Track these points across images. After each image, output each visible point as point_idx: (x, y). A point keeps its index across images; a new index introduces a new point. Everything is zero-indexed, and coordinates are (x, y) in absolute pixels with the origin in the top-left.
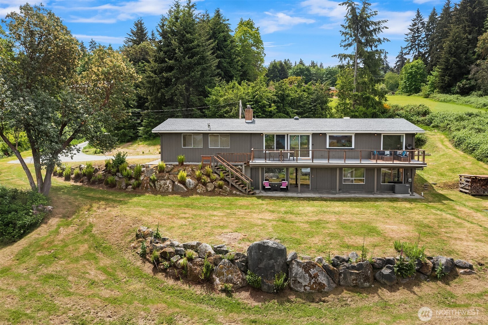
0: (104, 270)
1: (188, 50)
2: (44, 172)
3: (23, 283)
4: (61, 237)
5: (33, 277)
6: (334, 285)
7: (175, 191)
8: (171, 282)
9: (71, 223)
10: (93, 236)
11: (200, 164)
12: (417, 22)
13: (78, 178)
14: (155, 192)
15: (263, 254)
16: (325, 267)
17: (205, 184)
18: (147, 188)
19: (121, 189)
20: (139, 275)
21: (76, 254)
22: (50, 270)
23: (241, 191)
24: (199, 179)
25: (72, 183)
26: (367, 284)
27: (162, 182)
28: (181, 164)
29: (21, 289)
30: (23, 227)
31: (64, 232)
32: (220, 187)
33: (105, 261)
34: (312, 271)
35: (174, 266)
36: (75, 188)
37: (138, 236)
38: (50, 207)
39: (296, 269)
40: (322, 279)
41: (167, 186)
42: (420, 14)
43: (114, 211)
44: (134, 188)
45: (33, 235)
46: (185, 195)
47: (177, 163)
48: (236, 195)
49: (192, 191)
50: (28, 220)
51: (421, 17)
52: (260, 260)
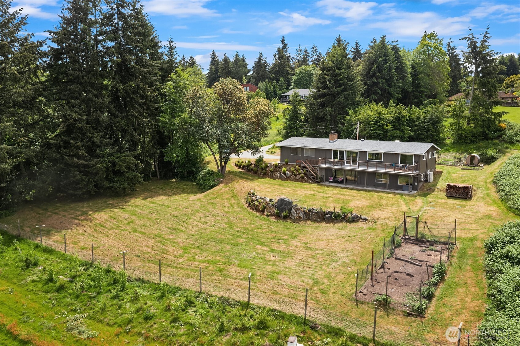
0: (231, 204)
1: (336, 81)
2: (223, 163)
3: (203, 203)
4: (221, 191)
5: (206, 202)
6: (306, 219)
7: (281, 178)
8: (251, 211)
9: (228, 186)
10: (233, 192)
11: (295, 164)
13: (244, 167)
14: (272, 177)
15: (283, 203)
16: (304, 211)
17: (295, 175)
18: (268, 175)
19: (258, 175)
20: (242, 207)
21: (224, 198)
22: (213, 201)
23: (312, 181)
24: (293, 172)
25: (240, 170)
26: (319, 220)
27: (275, 173)
28: (287, 164)
29: (201, 205)
30: (209, 186)
31: (224, 189)
32: (303, 177)
33: (233, 201)
34: (298, 211)
35: (254, 205)
36: (240, 172)
37: (249, 194)
38: (222, 179)
39: (293, 210)
40: (301, 215)
41: (277, 175)
43: (246, 184)
44: (263, 175)
45: (212, 190)
46: (284, 180)
47: (285, 163)
48: (309, 183)
49: (288, 178)
50: (211, 183)
52: (281, 205)
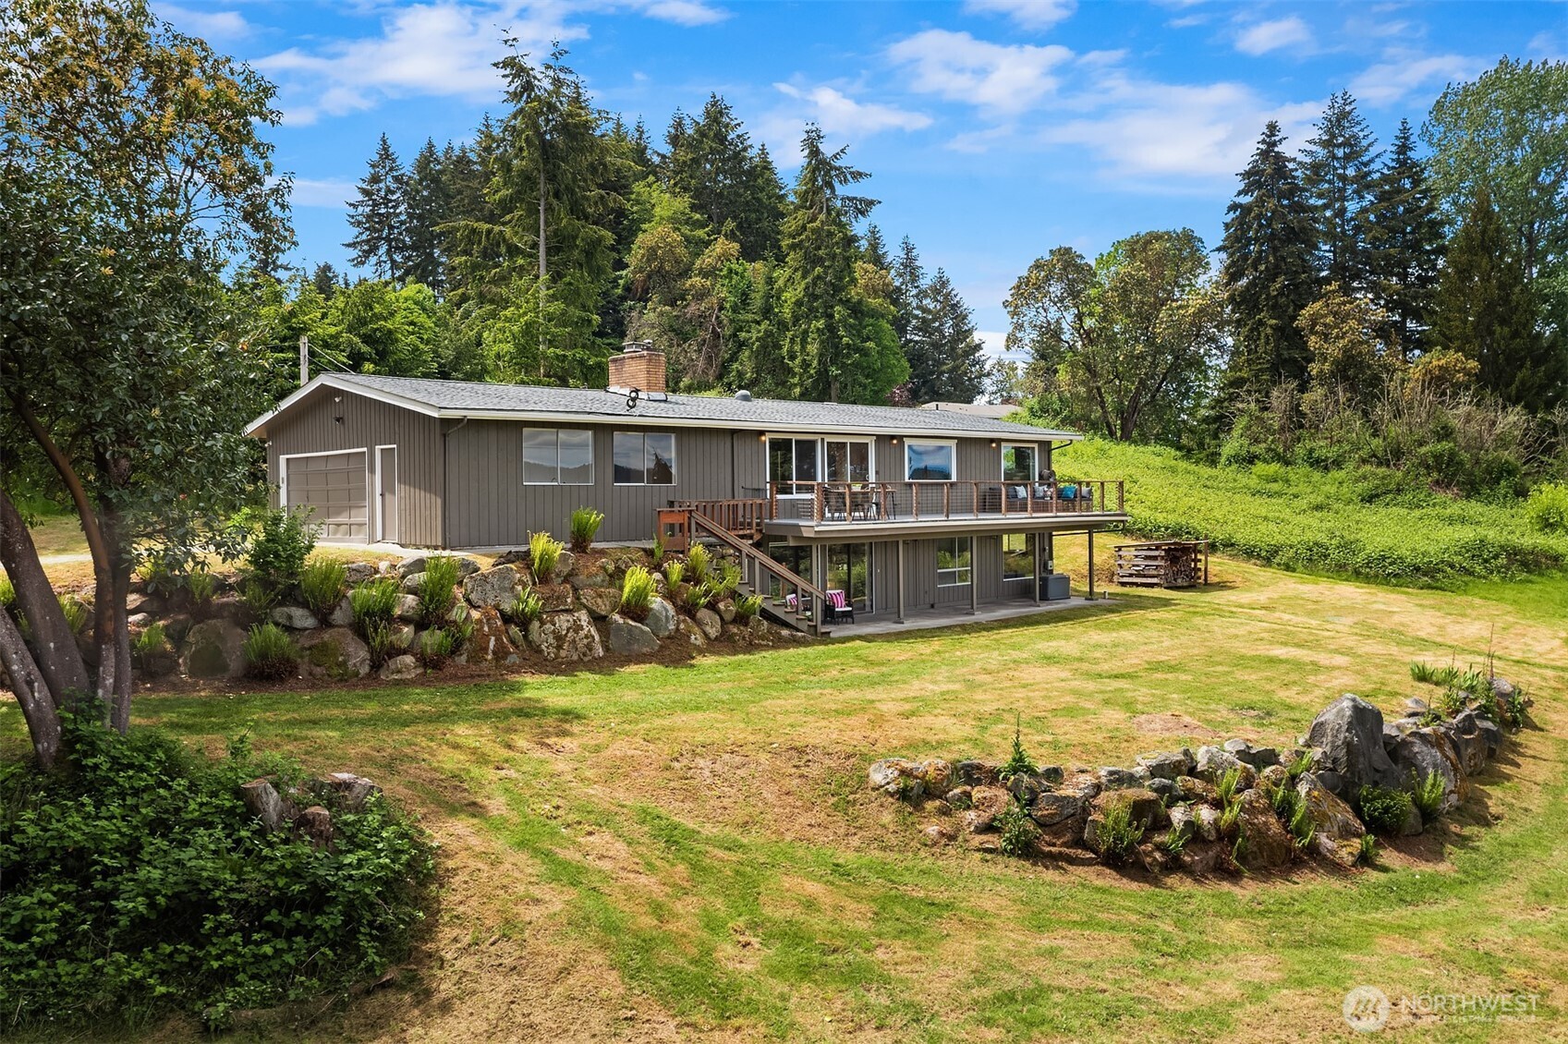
7: (619, 652)
12: (383, 172)
17: (691, 614)
28: (584, 545)
32: (743, 620)
41: (586, 637)
42: (391, 150)
51: (394, 161)
